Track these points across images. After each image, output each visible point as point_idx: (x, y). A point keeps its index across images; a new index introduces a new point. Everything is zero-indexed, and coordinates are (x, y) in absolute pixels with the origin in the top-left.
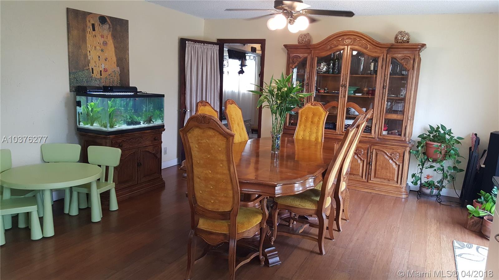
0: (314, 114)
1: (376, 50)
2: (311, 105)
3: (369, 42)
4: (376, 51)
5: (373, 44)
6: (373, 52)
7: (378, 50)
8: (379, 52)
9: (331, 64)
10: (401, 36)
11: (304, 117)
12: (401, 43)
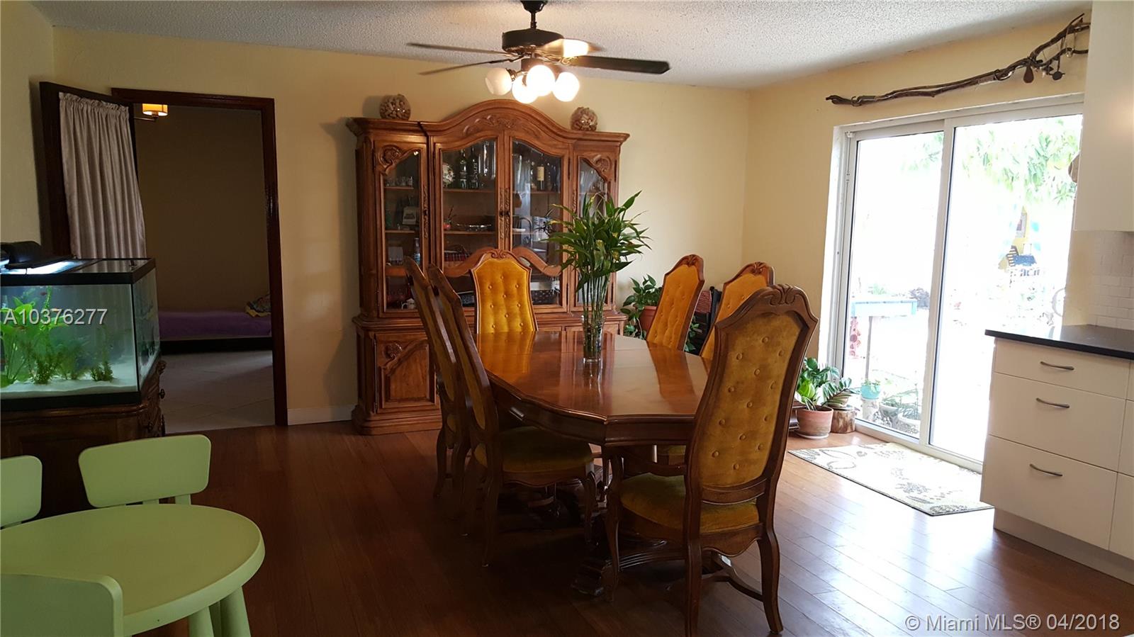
0: (506, 277)
1: (555, 142)
2: (492, 257)
3: (544, 125)
4: (555, 145)
5: (552, 131)
6: (552, 146)
7: (559, 143)
8: (560, 147)
9: (465, 168)
10: (587, 117)
11: (487, 286)
12: (588, 130)
